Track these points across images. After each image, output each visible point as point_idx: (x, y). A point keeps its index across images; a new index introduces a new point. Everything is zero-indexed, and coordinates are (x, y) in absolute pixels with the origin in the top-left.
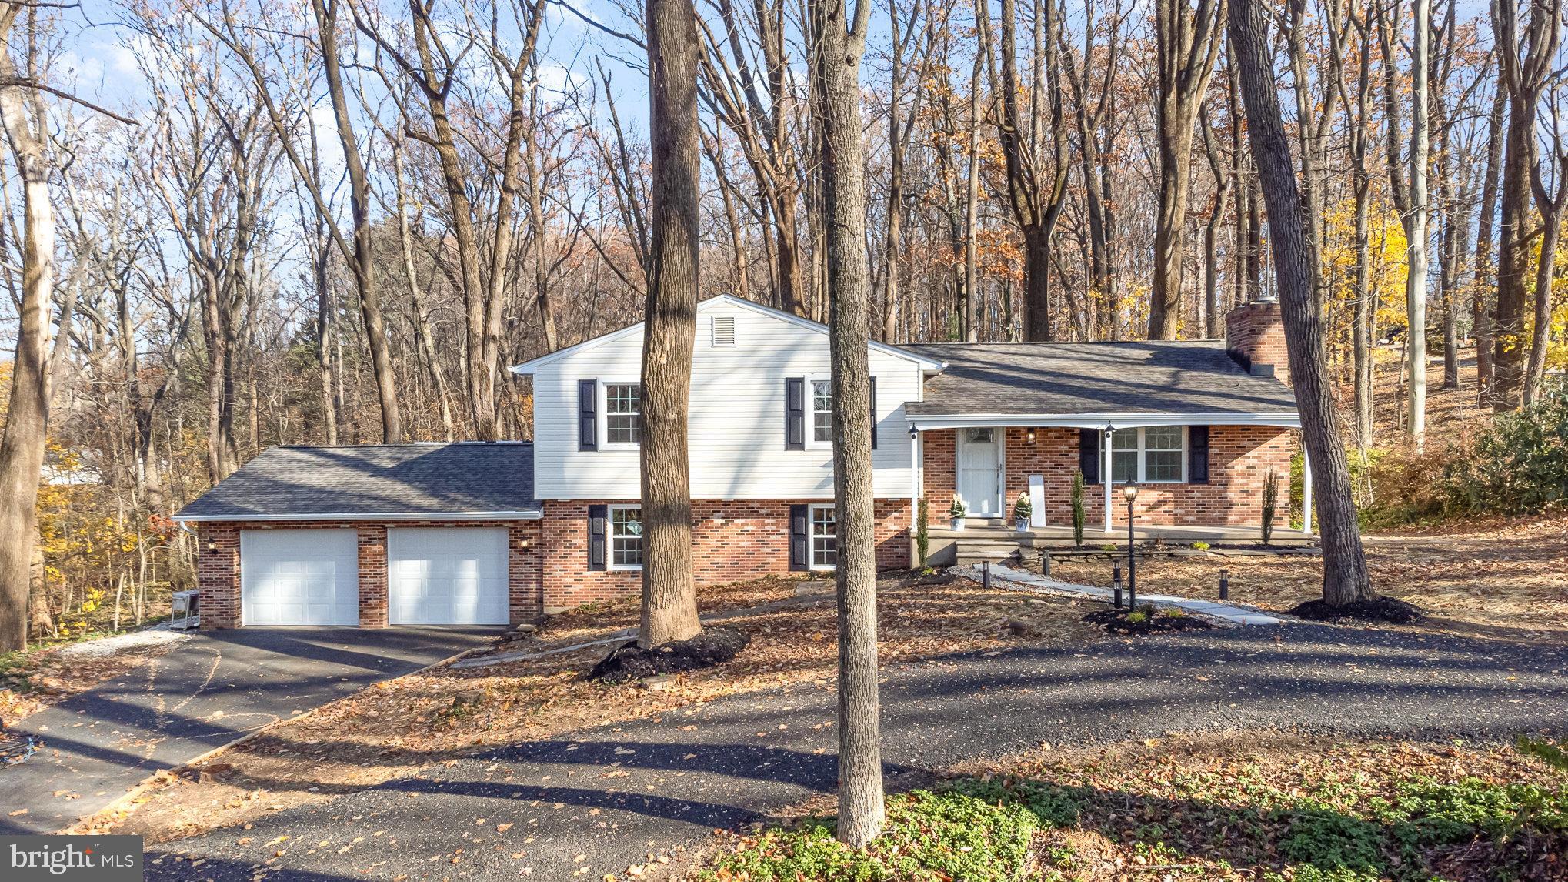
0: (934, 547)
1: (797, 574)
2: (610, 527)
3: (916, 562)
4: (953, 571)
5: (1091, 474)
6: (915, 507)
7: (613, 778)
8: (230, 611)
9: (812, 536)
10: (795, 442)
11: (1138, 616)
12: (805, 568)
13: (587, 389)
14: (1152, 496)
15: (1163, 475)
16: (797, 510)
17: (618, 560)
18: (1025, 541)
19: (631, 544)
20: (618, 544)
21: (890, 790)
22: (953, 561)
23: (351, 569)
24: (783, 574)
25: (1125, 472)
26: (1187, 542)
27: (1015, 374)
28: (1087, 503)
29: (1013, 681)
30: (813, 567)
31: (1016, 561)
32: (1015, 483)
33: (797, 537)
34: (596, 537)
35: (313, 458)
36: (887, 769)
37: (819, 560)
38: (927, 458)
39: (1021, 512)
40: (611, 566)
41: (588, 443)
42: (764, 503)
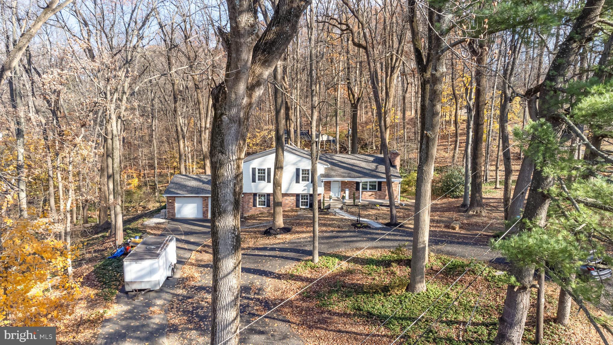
0: (326, 205)
1: (297, 208)
2: (258, 198)
3: (322, 208)
4: (330, 210)
5: (358, 189)
6: (322, 195)
7: (277, 253)
8: (174, 215)
9: (301, 200)
10: (298, 181)
11: (359, 225)
12: (299, 207)
13: (254, 170)
14: (370, 193)
15: (372, 189)
16: (298, 195)
17: (259, 205)
18: (344, 203)
19: (262, 201)
20: (259, 201)
21: (319, 256)
22: (329, 208)
23: (201, 206)
24: (295, 208)
25: (364, 189)
26: (375, 204)
27: (344, 165)
28: (356, 195)
29: (337, 237)
30: (301, 207)
31: (342, 209)
32: (343, 190)
33: (298, 201)
34: (255, 200)
35: (186, 178)
36: (319, 252)
37: (302, 205)
38: (325, 185)
39: (343, 198)
40: (258, 206)
41: (254, 181)
42: (291, 194)
